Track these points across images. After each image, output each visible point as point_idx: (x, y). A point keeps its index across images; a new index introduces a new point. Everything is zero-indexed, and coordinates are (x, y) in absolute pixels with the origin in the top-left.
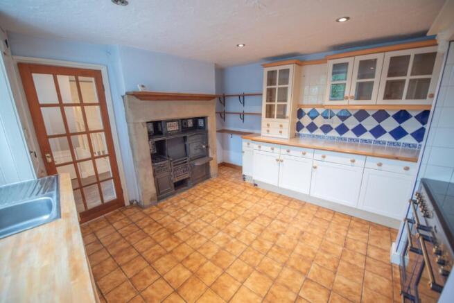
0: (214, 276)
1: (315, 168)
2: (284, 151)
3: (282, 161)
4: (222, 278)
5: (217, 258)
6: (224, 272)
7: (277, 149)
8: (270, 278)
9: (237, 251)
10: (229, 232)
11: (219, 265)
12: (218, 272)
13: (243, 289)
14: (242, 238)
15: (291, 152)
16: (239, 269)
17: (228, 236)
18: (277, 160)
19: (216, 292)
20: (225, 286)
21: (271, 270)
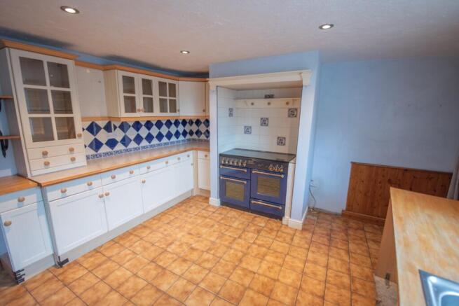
0: (256, 296)
1: (144, 182)
2: (109, 179)
3: (107, 194)
4: (256, 289)
5: (233, 298)
6: (249, 288)
7: (96, 182)
8: (243, 256)
9: (218, 280)
10: (187, 293)
11: (242, 294)
12: (251, 293)
13: (260, 272)
14: (197, 277)
15: (118, 177)
16: (242, 277)
17: (195, 293)
18: (101, 197)
19: (271, 291)
20: (263, 284)
21: (236, 255)
